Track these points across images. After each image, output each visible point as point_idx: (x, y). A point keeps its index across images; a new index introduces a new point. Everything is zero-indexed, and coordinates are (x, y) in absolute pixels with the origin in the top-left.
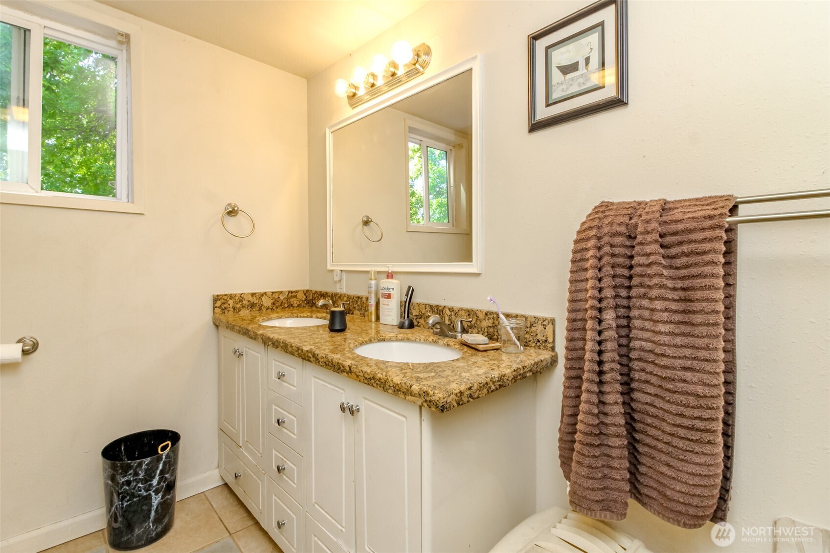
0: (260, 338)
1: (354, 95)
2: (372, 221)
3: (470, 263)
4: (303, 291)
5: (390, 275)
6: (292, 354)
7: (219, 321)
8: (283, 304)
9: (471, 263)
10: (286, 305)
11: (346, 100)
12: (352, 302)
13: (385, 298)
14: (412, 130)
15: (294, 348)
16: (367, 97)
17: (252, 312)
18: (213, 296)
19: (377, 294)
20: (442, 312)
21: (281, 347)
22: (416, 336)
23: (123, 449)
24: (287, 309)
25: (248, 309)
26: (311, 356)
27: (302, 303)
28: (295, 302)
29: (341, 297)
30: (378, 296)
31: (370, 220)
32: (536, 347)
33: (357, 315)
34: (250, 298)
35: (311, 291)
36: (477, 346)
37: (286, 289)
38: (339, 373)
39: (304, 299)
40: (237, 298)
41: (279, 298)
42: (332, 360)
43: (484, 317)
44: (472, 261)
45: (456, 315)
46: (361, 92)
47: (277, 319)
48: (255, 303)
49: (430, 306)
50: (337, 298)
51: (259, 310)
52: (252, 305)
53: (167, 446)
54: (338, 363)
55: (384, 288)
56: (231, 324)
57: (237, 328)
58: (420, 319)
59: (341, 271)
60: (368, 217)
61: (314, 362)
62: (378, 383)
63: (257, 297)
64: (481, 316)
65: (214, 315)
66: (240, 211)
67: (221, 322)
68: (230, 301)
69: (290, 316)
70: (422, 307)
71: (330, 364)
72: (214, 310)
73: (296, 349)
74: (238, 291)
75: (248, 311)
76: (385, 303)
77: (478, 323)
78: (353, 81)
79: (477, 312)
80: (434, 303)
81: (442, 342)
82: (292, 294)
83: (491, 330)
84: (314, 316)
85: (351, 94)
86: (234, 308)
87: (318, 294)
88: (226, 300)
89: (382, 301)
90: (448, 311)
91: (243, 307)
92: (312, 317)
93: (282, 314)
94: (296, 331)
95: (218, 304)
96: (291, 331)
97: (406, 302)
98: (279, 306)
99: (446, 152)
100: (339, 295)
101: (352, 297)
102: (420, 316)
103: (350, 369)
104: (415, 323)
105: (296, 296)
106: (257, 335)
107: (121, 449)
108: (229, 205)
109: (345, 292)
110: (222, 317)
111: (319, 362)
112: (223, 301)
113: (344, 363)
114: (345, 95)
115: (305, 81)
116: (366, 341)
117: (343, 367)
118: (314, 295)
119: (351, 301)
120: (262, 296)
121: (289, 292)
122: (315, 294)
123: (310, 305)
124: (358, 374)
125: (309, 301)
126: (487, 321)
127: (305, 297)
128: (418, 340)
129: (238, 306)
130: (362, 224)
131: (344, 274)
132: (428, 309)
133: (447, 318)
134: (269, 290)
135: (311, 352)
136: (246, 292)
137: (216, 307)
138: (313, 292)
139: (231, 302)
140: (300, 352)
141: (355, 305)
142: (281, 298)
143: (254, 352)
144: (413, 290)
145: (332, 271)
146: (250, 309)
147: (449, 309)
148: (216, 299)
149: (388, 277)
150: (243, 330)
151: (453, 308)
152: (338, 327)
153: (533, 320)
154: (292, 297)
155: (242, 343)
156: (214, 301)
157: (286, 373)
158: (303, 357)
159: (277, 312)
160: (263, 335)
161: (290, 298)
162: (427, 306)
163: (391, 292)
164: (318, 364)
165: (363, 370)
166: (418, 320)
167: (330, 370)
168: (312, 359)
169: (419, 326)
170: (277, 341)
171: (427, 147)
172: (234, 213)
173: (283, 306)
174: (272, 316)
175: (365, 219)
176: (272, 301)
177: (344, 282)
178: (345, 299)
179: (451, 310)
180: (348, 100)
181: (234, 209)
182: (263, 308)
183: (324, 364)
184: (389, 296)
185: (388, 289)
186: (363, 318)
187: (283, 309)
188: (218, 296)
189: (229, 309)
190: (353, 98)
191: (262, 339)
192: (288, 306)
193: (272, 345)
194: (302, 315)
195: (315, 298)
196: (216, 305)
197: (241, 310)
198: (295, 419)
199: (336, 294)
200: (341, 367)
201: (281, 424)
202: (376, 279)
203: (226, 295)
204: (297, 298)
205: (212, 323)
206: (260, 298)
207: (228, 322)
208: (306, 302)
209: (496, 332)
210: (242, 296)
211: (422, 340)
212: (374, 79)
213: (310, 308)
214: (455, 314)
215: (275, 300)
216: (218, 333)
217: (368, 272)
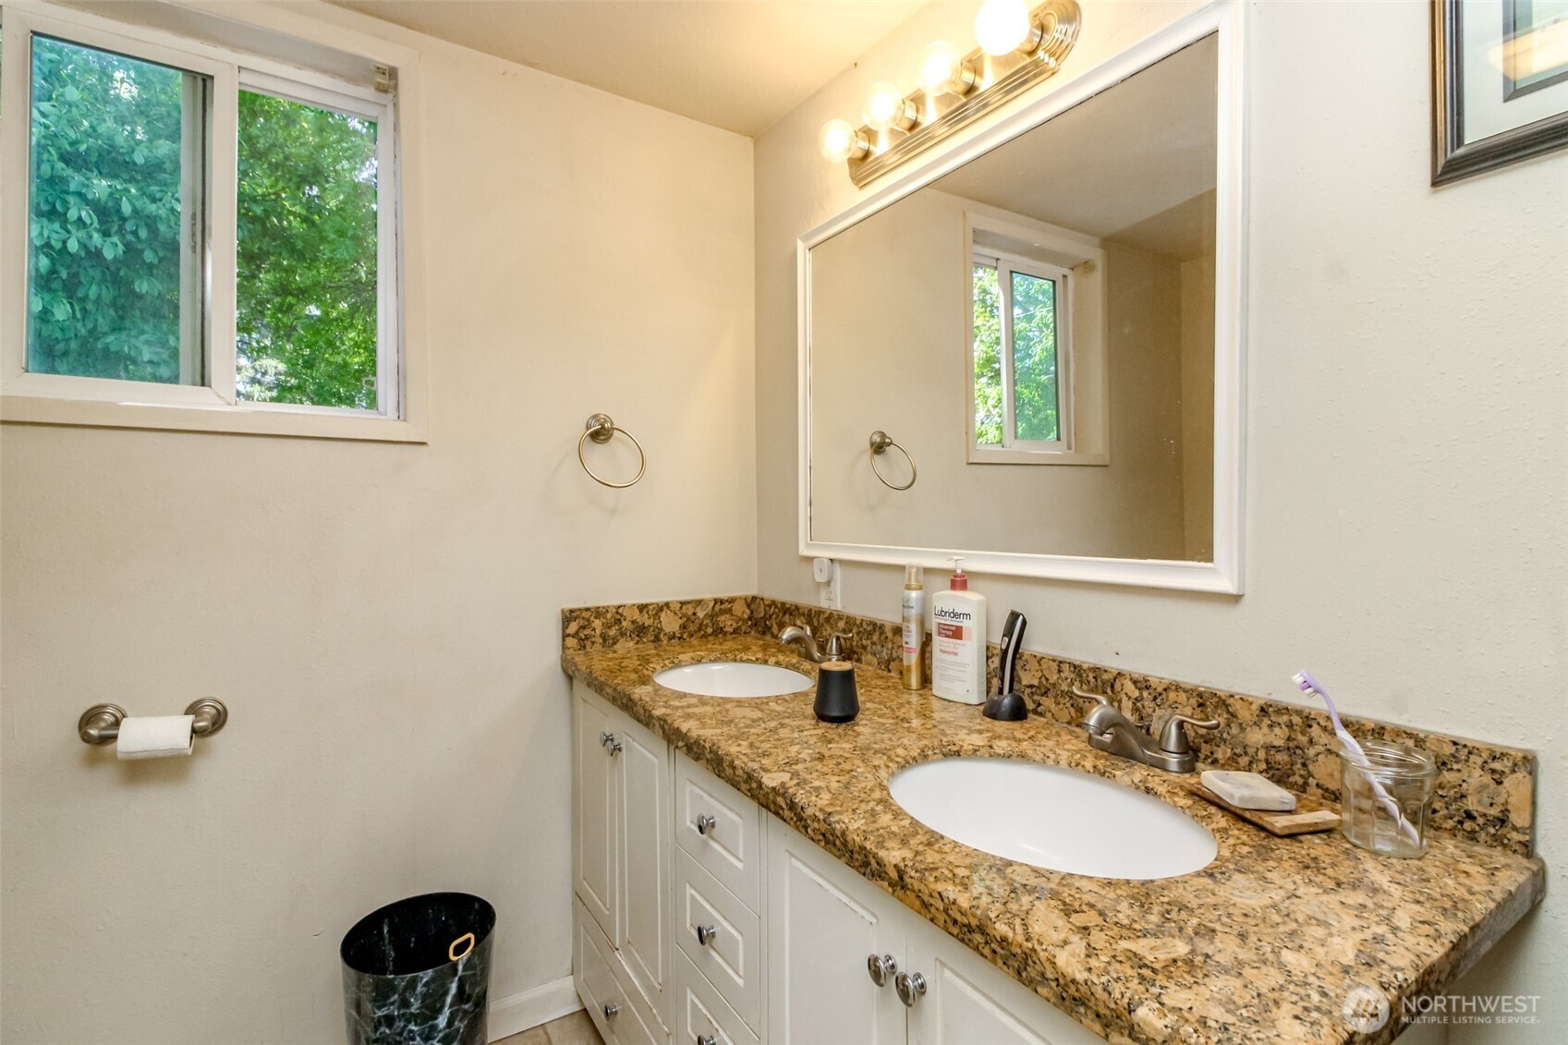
0: (657, 725)
1: (867, 155)
2: (891, 443)
3: (1202, 564)
4: (746, 599)
5: (959, 582)
6: (736, 785)
7: (573, 668)
8: (703, 628)
9: (1209, 565)
10: (710, 630)
11: (846, 170)
12: (858, 633)
13: (947, 636)
14: (979, 237)
15: (739, 772)
16: (894, 159)
17: (640, 646)
18: (563, 611)
19: (922, 622)
20: (1112, 686)
21: (708, 760)
22: (1042, 749)
23: (385, 931)
24: (711, 638)
25: (632, 639)
26: (784, 806)
27: (743, 624)
28: (728, 623)
29: (831, 618)
30: (927, 626)
31: (887, 440)
32: (1460, 835)
33: (869, 664)
34: (636, 615)
35: (762, 599)
36: (1262, 814)
37: (709, 595)
38: (864, 874)
39: (746, 616)
40: (609, 616)
41: (694, 614)
42: (843, 833)
43: (1255, 719)
44: (1210, 559)
45: (1158, 701)
46: (882, 147)
47: (692, 664)
48: (646, 625)
49: (1075, 667)
50: (821, 620)
51: (653, 641)
52: (640, 630)
53: (467, 943)
54: (863, 848)
55: (942, 613)
56: (596, 679)
57: (609, 691)
58: (1042, 695)
59: (831, 560)
60: (883, 435)
61: (792, 823)
62: (999, 950)
63: (650, 612)
64: (1245, 714)
65: (564, 652)
66: (615, 431)
67: (578, 669)
68: (597, 621)
69: (720, 659)
70: (1049, 668)
71: (838, 843)
72: (564, 640)
73: (745, 776)
74: (611, 601)
75: (631, 644)
76: (946, 649)
77: (1235, 730)
78: (867, 121)
79: (1230, 701)
80: (1083, 659)
81: (1127, 779)
82: (723, 607)
83: (1282, 757)
84: (773, 660)
85: (860, 154)
86: (604, 637)
87: (776, 607)
88: (588, 620)
89: (938, 642)
90: (1133, 687)
91: (623, 634)
92: (766, 662)
93: (703, 653)
94: (739, 712)
95: (573, 627)
96: (727, 711)
97: (1005, 652)
98: (696, 632)
99: (1054, 282)
100: (826, 615)
101: (858, 622)
102: (1043, 690)
103: (901, 878)
104: (1030, 705)
105: (729, 611)
106: (651, 717)
107: (383, 931)
108: (595, 417)
109: (839, 608)
110: (580, 659)
111: (806, 828)
112: (582, 622)
113: (882, 853)
114: (845, 157)
115: (749, 142)
116: (914, 758)
117: (878, 863)
118: (767, 608)
119: (854, 631)
120: (661, 609)
121: (716, 601)
122: (770, 606)
123: (760, 629)
124: (926, 898)
125: (756, 619)
126: (1265, 730)
127: (748, 612)
128: (1050, 762)
129: (613, 632)
130: (869, 451)
131: (838, 570)
132: (1067, 673)
133: (1127, 705)
134: (674, 596)
135: (783, 795)
136: (629, 601)
137: (569, 635)
138: (766, 603)
139: (597, 623)
140: (754, 785)
141: (864, 642)
142: (698, 614)
143: (644, 751)
144: (1024, 623)
145: (810, 559)
146: (637, 638)
147: (1135, 682)
148: (568, 617)
149: (954, 585)
150: (621, 699)
151: (1147, 681)
152: (836, 713)
153: (1450, 749)
154: (723, 612)
155: (619, 724)
156: (563, 623)
157: (717, 819)
158: (764, 801)
159: (691, 646)
160: (665, 721)
161: (717, 615)
162: (1065, 667)
163: (965, 623)
164: (803, 830)
165: (944, 894)
166: (1036, 697)
167: (839, 857)
168: (787, 813)
169: (1041, 714)
170: (697, 742)
171: (1011, 272)
172: (604, 435)
173: (702, 632)
174: (681, 657)
175: (877, 439)
176: (681, 622)
177: (837, 586)
178: (841, 624)
179: (1142, 684)
180: (850, 167)
181: (603, 427)
182: (662, 636)
183: (821, 837)
184: (957, 633)
185: (955, 615)
186: (885, 673)
187: (703, 639)
188: (572, 611)
189: (593, 639)
190: (862, 165)
191: (662, 727)
192: (714, 631)
193: (685, 748)
194: (745, 658)
195: (771, 616)
196: (568, 631)
197: (618, 641)
198: (740, 938)
199: (819, 612)
200: (873, 862)
201: (706, 941)
202: (921, 588)
203: (587, 609)
204: (733, 615)
205: (560, 667)
206: (656, 614)
207: (591, 673)
208: (750, 623)
209: (1299, 766)
210: (620, 611)
211: (1064, 763)
212: (917, 111)
213: (759, 636)
214: (1155, 699)
215: (688, 619)
216: (572, 688)
217: (901, 568)
